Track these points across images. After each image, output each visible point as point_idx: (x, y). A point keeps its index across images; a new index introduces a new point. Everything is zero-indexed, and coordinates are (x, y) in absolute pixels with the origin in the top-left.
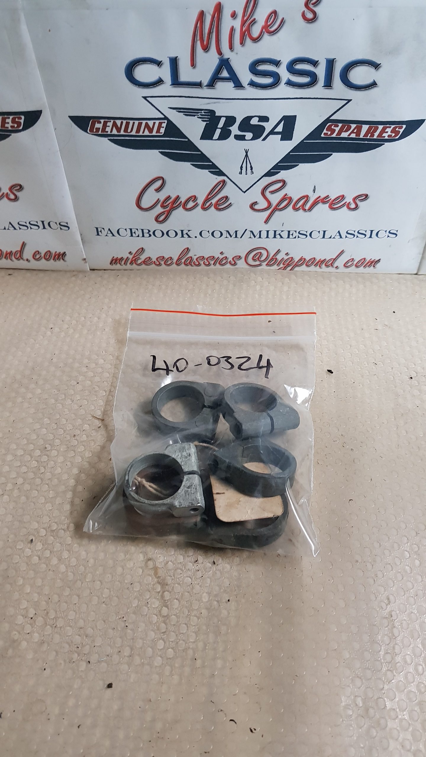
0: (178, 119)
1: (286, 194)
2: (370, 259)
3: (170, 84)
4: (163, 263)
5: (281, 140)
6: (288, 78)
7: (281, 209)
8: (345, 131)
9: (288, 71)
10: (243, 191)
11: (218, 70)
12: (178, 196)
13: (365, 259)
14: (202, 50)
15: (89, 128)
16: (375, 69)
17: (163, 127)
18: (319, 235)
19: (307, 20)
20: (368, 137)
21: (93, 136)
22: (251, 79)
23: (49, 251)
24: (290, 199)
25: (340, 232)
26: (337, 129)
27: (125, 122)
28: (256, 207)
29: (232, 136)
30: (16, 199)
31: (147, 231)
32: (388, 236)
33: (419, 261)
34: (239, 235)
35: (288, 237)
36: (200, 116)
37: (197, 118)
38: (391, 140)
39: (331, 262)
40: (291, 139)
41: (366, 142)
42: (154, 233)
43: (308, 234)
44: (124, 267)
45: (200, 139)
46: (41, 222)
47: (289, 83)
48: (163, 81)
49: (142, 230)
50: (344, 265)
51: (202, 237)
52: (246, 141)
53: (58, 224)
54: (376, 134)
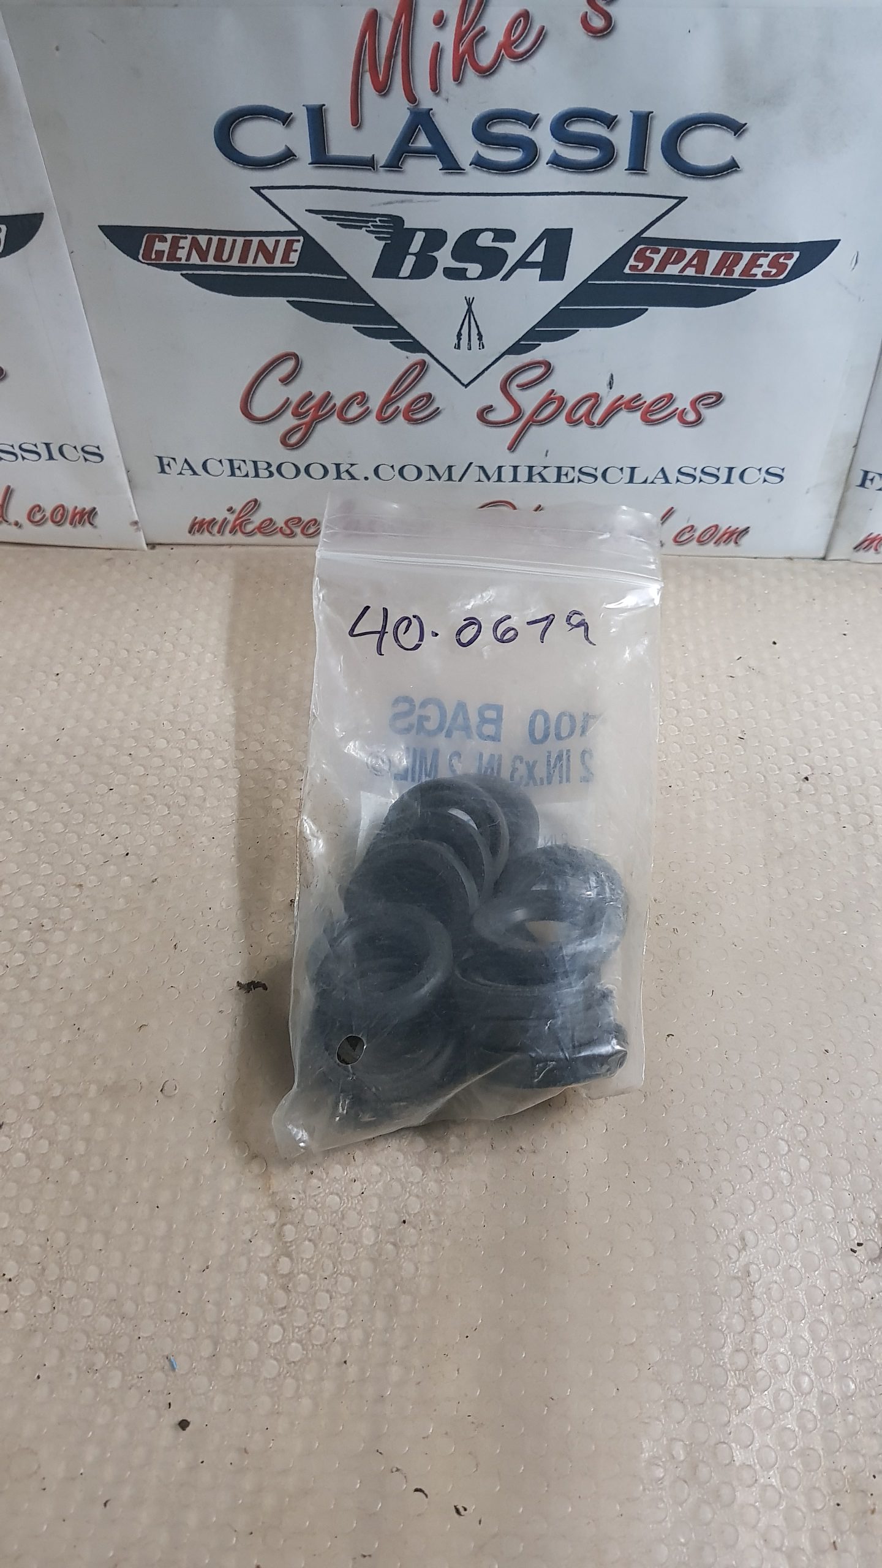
0: (326, 234)
1: (553, 391)
2: (727, 527)
3: (310, 161)
4: (298, 530)
5: (542, 278)
6: (555, 151)
7: (542, 421)
8: (676, 262)
9: (554, 137)
10: (463, 384)
11: (409, 134)
12: (329, 393)
13: (717, 526)
14: (375, 91)
15: (141, 252)
16: (735, 135)
17: (296, 251)
18: (622, 476)
19: (591, 32)
20: (722, 276)
22: (478, 152)
23: (62, 506)
24: (562, 401)
25: (665, 469)
26: (657, 258)
27: (215, 239)
28: (491, 417)
29: (439, 270)
31: (266, 466)
32: (765, 481)
33: (829, 532)
34: (456, 476)
35: (558, 480)
36: (372, 229)
37: (366, 233)
38: (769, 282)
40: (561, 277)
41: (718, 286)
42: (279, 469)
43: (599, 474)
44: (218, 539)
45: (373, 277)
46: (44, 446)
47: (557, 162)
48: (296, 156)
49: (255, 463)
50: (675, 540)
51: (380, 478)
52: (467, 281)
53: (79, 449)
54: (738, 270)
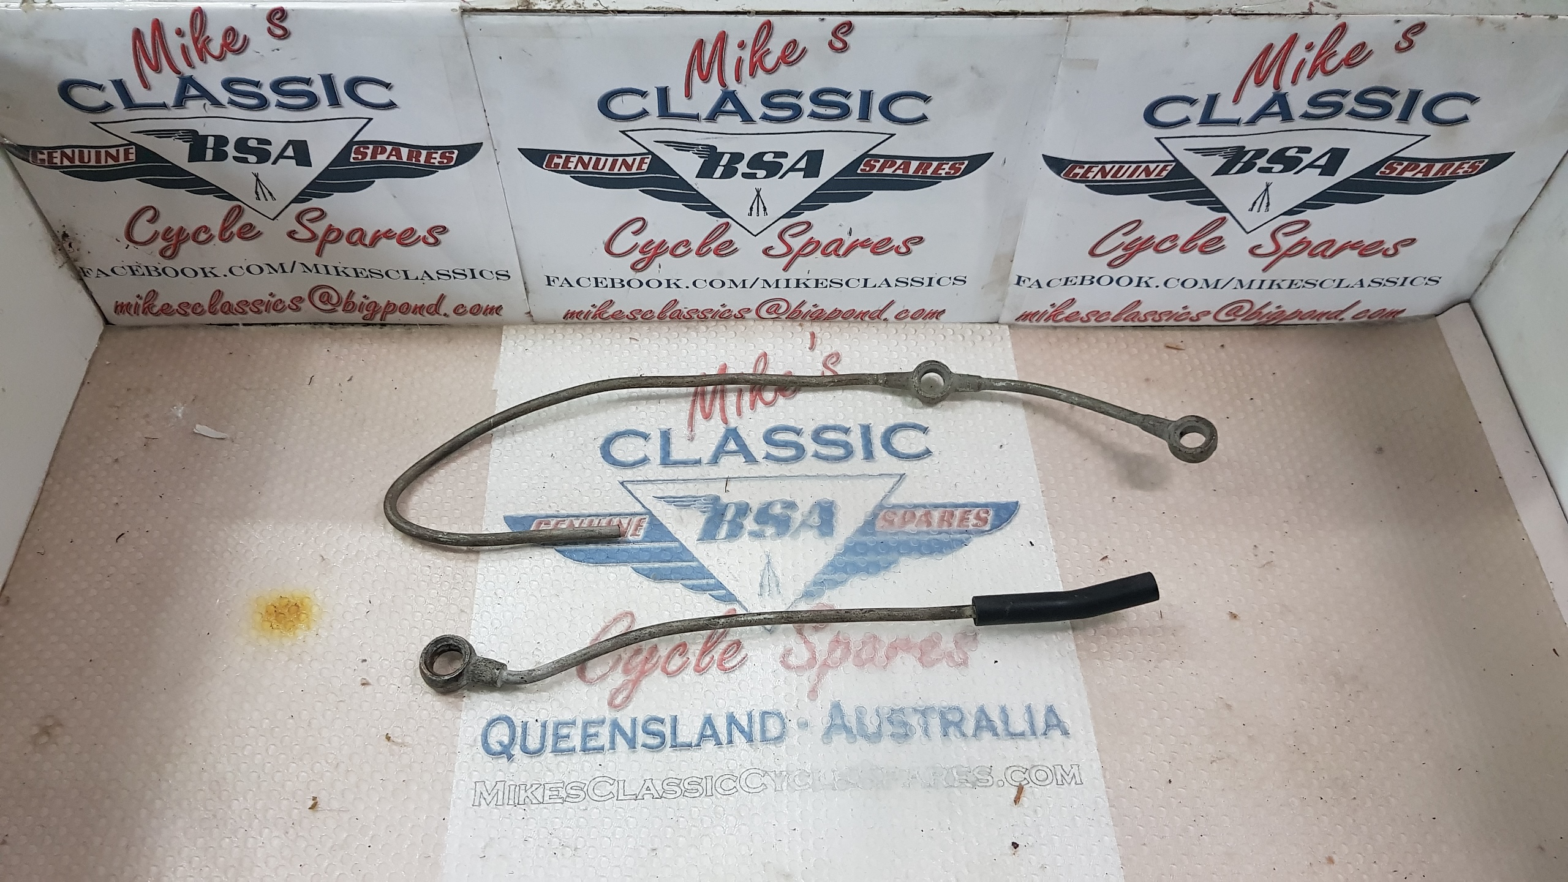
0: (666, 154)
1: (813, 238)
2: (931, 309)
3: (658, 115)
4: (639, 316)
5: (805, 177)
6: (813, 110)
7: (805, 254)
8: (890, 167)
9: (812, 102)
10: (754, 235)
11: (722, 102)
12: (664, 241)
13: (924, 310)
14: (700, 80)
15: (545, 163)
16: (925, 103)
17: (646, 163)
18: (859, 283)
19: (835, 50)
20: (920, 174)
21: (550, 172)
22: (764, 112)
23: (478, 305)
24: (819, 243)
25: (888, 279)
26: (878, 165)
27: (593, 158)
28: (772, 252)
29: (739, 174)
30: (437, 242)
31: (620, 281)
32: (954, 284)
34: (748, 285)
35: (817, 286)
36: (697, 152)
37: (693, 153)
38: (949, 177)
39: (877, 314)
40: (816, 174)
41: (917, 179)
42: (629, 283)
43: (844, 283)
44: (583, 321)
45: (696, 177)
46: (470, 271)
47: (814, 115)
48: (649, 113)
49: (613, 280)
50: (896, 318)
51: (696, 287)
52: (757, 180)
53: (494, 273)
54: (929, 172)
